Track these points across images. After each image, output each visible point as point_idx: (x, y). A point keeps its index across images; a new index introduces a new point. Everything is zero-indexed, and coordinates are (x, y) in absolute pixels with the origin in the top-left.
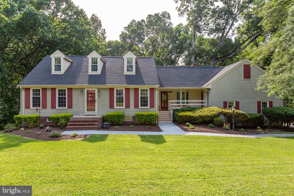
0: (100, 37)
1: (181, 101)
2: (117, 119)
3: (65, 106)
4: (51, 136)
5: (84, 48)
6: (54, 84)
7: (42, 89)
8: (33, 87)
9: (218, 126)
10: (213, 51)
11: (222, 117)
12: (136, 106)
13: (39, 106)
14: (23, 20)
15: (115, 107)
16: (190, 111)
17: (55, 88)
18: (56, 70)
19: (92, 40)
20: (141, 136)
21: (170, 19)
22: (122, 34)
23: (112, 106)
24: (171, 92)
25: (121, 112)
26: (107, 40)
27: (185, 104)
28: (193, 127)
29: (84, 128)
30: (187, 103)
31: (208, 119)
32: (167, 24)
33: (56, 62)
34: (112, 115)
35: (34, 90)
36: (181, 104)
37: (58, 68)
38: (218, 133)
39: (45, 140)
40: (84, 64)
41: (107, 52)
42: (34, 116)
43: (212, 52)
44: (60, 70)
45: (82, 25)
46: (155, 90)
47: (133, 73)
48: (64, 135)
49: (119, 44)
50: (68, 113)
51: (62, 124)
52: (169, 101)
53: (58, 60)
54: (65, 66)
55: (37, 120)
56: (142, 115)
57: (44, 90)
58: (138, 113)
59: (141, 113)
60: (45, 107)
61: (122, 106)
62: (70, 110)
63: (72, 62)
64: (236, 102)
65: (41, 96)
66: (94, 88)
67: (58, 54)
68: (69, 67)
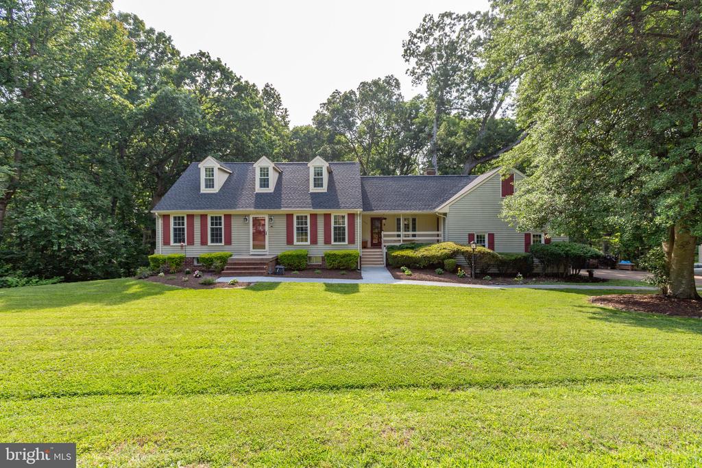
0: (278, 122)
1: (402, 233)
2: (296, 261)
3: (221, 242)
4: (202, 284)
5: (251, 145)
6: (204, 209)
7: (188, 215)
8: (173, 213)
9: (451, 272)
10: (468, 146)
11: (461, 259)
12: (327, 241)
13: (184, 242)
14: (155, 108)
15: (295, 242)
16: (412, 248)
17: (207, 215)
18: (206, 187)
19: (264, 132)
20: (327, 285)
21: (399, 88)
22: (317, 116)
23: (290, 241)
24: (385, 219)
25: (304, 250)
26: (291, 127)
27: (411, 238)
28: (410, 273)
29: (248, 273)
30: (414, 236)
31: (436, 262)
32: (394, 97)
33: (206, 174)
34: (289, 256)
35: (175, 218)
36: (401, 238)
37: (210, 184)
38: (446, 282)
39: (195, 288)
40: (250, 175)
41: (292, 146)
42: (176, 256)
43: (466, 149)
44: (213, 187)
45: (248, 108)
46: (356, 216)
47: (324, 189)
48: (219, 283)
49: (313, 132)
50: (226, 252)
51: (216, 268)
52: (383, 233)
53: (210, 171)
54: (220, 179)
55: (180, 262)
56: (334, 255)
57: (191, 217)
58: (329, 252)
59: (333, 252)
60: (191, 242)
61: (306, 241)
62: (228, 247)
63: (230, 173)
64: (489, 234)
65: (185, 226)
66: (262, 214)
67: (210, 162)
68: (226, 181)
